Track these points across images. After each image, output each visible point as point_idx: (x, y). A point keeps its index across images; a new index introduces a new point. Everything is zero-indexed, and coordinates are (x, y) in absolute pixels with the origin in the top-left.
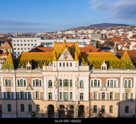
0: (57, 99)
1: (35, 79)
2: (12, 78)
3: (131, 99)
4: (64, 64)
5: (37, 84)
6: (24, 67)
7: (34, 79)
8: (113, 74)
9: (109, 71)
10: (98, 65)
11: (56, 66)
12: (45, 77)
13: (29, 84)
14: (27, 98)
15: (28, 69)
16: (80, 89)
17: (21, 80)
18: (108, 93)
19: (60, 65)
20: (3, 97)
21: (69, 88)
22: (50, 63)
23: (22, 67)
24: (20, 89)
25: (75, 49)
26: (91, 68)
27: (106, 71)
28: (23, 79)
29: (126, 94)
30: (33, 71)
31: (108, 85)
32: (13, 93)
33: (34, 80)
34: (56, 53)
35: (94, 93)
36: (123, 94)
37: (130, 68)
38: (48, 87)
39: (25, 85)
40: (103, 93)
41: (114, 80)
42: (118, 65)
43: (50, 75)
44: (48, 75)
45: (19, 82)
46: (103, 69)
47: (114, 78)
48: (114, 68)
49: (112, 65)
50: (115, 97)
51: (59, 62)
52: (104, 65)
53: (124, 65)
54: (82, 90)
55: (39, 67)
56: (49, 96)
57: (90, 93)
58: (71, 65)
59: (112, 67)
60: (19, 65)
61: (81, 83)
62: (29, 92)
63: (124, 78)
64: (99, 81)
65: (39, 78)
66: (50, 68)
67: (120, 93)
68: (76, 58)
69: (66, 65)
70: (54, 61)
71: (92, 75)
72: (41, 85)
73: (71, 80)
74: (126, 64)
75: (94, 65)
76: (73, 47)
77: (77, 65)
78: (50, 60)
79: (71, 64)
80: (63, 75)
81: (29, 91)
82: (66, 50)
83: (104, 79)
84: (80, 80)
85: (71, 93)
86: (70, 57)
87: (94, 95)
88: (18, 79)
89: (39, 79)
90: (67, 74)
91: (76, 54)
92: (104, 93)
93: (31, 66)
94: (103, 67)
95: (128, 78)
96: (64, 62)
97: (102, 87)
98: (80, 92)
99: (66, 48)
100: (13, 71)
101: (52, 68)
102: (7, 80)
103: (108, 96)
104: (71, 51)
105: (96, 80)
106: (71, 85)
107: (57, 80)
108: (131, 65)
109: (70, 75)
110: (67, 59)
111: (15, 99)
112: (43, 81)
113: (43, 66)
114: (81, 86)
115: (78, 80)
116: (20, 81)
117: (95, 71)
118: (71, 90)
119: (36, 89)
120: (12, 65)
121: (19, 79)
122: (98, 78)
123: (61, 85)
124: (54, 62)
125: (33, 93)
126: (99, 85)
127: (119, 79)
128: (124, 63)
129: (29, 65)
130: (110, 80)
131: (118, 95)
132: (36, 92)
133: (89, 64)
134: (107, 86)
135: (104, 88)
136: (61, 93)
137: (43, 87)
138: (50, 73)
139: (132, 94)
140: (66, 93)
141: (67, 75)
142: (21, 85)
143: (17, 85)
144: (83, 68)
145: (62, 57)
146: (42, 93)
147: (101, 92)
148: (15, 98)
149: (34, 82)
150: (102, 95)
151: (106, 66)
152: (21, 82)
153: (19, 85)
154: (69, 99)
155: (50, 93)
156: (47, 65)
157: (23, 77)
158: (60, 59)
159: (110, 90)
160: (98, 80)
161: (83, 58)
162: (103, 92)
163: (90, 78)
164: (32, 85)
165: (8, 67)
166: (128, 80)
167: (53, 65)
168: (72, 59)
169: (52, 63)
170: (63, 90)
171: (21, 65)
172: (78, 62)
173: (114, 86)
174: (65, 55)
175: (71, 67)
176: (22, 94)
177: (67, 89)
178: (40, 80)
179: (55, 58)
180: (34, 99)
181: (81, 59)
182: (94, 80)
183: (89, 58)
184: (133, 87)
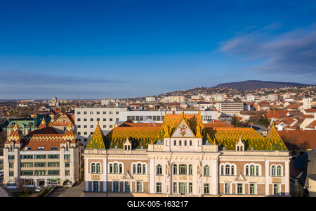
0: (169, 191)
1: (136, 164)
2: (102, 161)
3: (282, 193)
4: (180, 142)
5: (139, 171)
6: (120, 147)
7: (134, 163)
8: (254, 157)
9: (247, 153)
10: (232, 146)
11: (168, 144)
12: (152, 161)
13: (126, 170)
14: (124, 191)
15: (126, 149)
16: (204, 178)
17: (116, 164)
18: (246, 185)
19: (175, 144)
20: (87, 189)
21: (188, 177)
22: (159, 141)
23: (116, 147)
24: (114, 177)
25: (196, 122)
26: (220, 148)
27: (243, 153)
28: (119, 163)
29: (275, 185)
30: (134, 152)
31: (247, 174)
32: (102, 183)
33: (134, 165)
34: (168, 127)
35: (226, 184)
36: (270, 186)
37: (279, 150)
38: (156, 173)
39: (121, 171)
40: (239, 185)
41: (255, 165)
42: (262, 146)
43: (160, 158)
44: (156, 158)
45: (111, 168)
46: (238, 150)
47: (256, 162)
48: (255, 149)
49: (253, 146)
50: (258, 190)
51: (172, 140)
52: (240, 144)
53: (271, 144)
54: (207, 179)
55: (142, 147)
56: (158, 187)
57: (219, 184)
58: (191, 144)
59: (252, 148)
60: (112, 144)
61: (205, 169)
62: (126, 183)
63: (270, 163)
64: (233, 166)
65: (142, 161)
66: (159, 147)
67: (265, 185)
68: (198, 133)
69: (183, 143)
70: (166, 137)
71: (222, 159)
72: (144, 172)
73: (190, 165)
74: (274, 144)
75: (226, 146)
76: (193, 119)
77: (200, 143)
78: (158, 136)
79: (191, 142)
80: (179, 158)
81: (126, 180)
82: (184, 122)
83: (240, 165)
84: (204, 165)
85: (191, 184)
86: (189, 132)
87: (226, 188)
88: (111, 163)
89: (142, 164)
90: (184, 156)
91: (198, 128)
92: (241, 185)
93: (130, 145)
94: (238, 147)
95: (277, 163)
96: (180, 139)
97: (238, 175)
98: (205, 182)
99: (183, 120)
100: (104, 152)
101: (162, 147)
102: (93, 164)
103: (246, 189)
104: (191, 125)
105: (228, 166)
106: (191, 172)
107: (169, 165)
108: (281, 144)
109: (189, 158)
110: (185, 135)
111: (105, 192)
112: (149, 167)
113: (149, 145)
114: (205, 174)
115: (201, 165)
116: (113, 166)
117: (226, 152)
118: (191, 179)
119: (137, 177)
120: (102, 143)
121: (113, 163)
122: (231, 162)
123: (175, 172)
124: (165, 139)
125: (133, 183)
126: (233, 173)
127: (263, 164)
128: (271, 141)
129: (128, 143)
130: (249, 165)
131: (262, 187)
132: (138, 183)
133: (217, 143)
134: (245, 174)
135: (241, 177)
136: (175, 183)
137: (149, 174)
138: (160, 155)
139: (283, 186)
140: (183, 183)
141: (184, 158)
142: (115, 172)
143: (109, 172)
144: (208, 147)
145: (177, 132)
146: (147, 184)
147: (236, 183)
148: (105, 190)
149: (134, 168)
150: (238, 188)
151: (243, 146)
152: (115, 167)
153: (111, 171)
154: (188, 192)
155: (158, 184)
156: (155, 143)
157: (119, 161)
158: (174, 135)
159: (250, 179)
160: (231, 165)
161: (208, 134)
162: (240, 182)
163: (219, 162)
164: (132, 172)
165: (96, 146)
166: (276, 166)
167: (165, 143)
168: (193, 135)
169: (162, 141)
170: (178, 179)
171: (115, 144)
172: (201, 140)
173: (255, 174)
174: (181, 129)
175: (190, 147)
176: (116, 184)
177: (185, 179)
178: (144, 165)
179: (167, 134)
180: (134, 191)
181: (206, 135)
182: (225, 165)
183: (217, 136)
184: (284, 175)
